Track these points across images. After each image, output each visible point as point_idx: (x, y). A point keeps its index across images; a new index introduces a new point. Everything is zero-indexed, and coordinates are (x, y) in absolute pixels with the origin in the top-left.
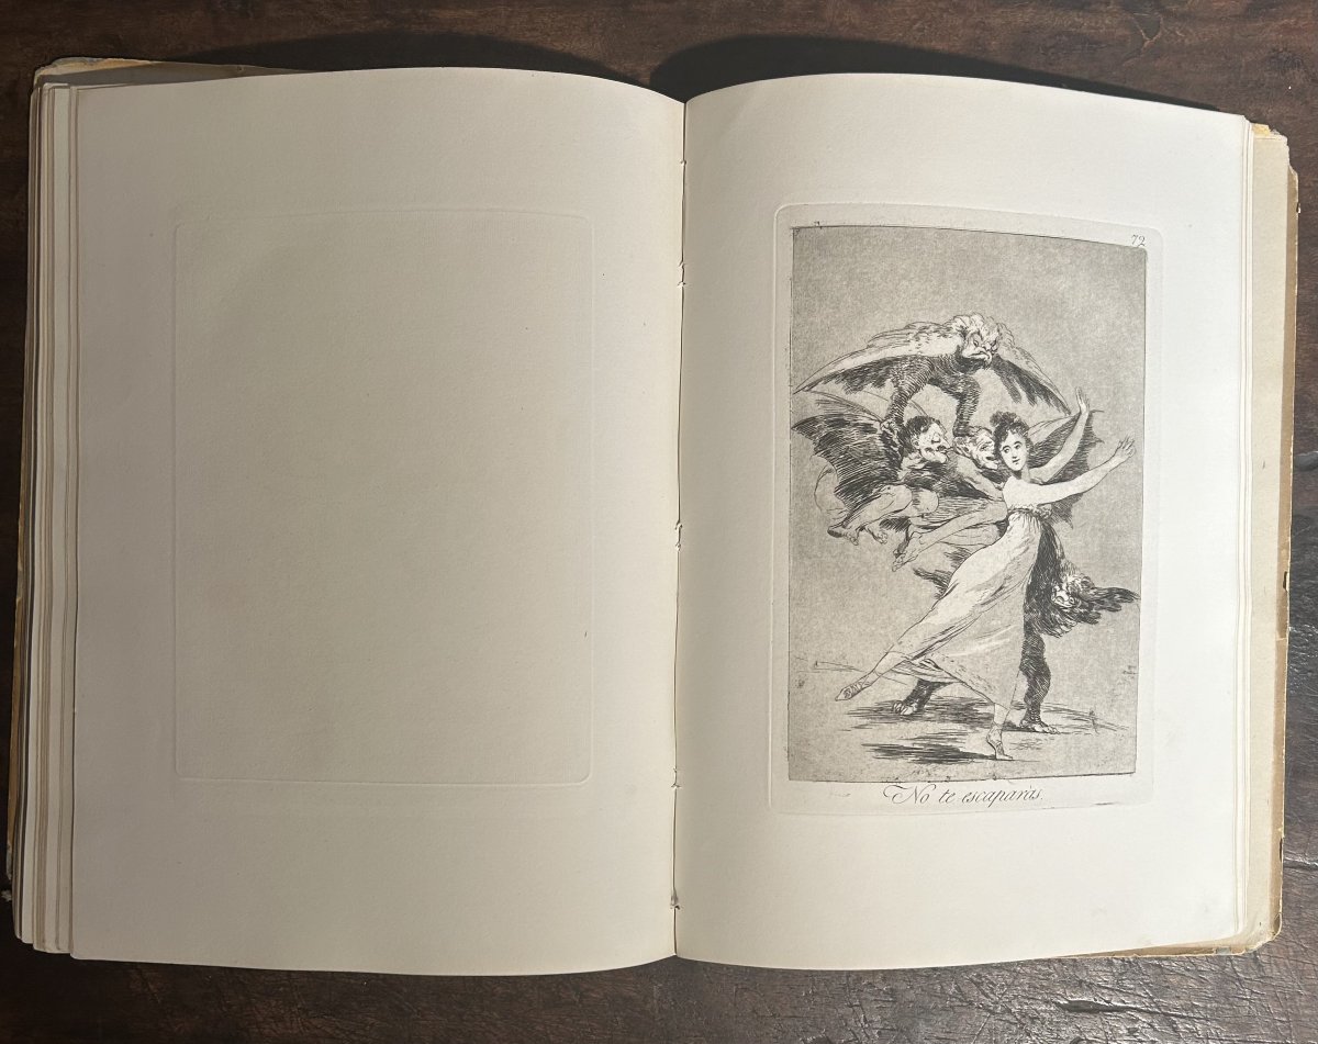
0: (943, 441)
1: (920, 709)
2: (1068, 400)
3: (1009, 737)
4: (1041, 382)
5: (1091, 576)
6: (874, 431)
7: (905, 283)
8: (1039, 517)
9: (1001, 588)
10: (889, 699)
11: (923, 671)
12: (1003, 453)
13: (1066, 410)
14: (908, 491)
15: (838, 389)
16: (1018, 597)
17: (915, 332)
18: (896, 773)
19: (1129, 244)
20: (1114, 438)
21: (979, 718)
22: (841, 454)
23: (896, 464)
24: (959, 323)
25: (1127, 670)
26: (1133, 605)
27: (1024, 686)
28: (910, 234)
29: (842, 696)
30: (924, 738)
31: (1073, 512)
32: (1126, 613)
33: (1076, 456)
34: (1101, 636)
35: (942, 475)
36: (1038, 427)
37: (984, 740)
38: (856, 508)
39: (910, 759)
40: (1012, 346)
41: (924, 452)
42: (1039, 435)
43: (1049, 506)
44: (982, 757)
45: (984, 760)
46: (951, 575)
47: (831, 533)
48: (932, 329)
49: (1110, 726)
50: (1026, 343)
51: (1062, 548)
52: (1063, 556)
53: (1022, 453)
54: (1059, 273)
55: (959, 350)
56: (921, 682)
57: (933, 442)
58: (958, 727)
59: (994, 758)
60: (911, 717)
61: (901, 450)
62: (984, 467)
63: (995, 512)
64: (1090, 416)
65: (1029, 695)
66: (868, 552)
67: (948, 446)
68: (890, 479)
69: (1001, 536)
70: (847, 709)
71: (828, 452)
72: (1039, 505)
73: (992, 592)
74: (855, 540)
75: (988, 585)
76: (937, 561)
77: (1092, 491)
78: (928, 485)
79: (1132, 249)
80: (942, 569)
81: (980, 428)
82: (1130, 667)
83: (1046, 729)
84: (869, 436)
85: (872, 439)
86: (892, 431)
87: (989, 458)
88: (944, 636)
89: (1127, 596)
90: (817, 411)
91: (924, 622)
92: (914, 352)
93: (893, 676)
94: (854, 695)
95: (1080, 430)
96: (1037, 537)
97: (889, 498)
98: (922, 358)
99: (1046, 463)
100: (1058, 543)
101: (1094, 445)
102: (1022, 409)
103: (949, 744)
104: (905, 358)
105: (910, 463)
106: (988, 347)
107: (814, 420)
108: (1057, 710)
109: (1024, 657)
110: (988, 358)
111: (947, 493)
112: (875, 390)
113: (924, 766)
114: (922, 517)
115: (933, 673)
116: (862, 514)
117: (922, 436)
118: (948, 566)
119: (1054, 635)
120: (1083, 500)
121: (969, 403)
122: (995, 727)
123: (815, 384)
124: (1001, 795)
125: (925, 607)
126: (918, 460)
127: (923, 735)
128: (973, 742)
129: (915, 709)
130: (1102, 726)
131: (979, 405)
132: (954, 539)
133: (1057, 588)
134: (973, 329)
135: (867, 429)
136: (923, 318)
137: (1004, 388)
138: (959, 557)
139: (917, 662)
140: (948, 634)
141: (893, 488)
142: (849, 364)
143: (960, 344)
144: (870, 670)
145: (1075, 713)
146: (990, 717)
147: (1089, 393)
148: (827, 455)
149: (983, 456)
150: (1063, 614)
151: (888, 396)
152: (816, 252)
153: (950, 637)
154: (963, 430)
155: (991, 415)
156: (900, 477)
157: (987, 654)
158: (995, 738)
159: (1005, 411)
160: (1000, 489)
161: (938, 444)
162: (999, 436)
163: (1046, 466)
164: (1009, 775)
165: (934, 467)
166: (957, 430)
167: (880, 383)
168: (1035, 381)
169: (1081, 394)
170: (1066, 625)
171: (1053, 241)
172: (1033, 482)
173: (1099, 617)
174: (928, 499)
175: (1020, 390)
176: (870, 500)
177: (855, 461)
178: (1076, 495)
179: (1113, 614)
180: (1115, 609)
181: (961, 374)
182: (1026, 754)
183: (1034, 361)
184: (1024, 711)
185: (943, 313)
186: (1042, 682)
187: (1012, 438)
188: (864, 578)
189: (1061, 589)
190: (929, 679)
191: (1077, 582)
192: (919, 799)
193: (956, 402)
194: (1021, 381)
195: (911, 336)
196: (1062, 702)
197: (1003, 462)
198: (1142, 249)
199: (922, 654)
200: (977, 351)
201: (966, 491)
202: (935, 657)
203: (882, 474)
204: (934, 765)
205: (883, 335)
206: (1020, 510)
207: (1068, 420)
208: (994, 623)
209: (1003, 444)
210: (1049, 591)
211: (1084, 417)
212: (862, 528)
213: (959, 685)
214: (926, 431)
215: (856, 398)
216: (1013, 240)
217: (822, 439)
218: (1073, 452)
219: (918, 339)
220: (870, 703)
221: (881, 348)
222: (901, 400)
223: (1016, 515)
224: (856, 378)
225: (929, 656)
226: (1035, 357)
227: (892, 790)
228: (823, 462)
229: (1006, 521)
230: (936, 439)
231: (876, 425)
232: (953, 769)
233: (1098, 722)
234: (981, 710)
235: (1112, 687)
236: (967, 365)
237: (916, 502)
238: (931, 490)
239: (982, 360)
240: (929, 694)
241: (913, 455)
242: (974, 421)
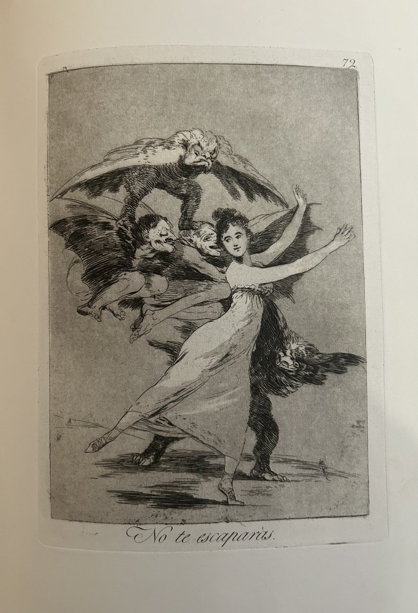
0: (170, 234)
1: (156, 461)
2: (285, 195)
3: (239, 485)
4: (259, 182)
5: (315, 344)
6: (111, 228)
7: (133, 108)
8: (261, 294)
9: (227, 355)
10: (130, 451)
11: (159, 428)
12: (225, 243)
13: (283, 203)
14: (142, 276)
15: (81, 195)
16: (244, 362)
17: (143, 146)
18: (137, 517)
19: (341, 66)
20: (332, 225)
21: (211, 469)
22: (86, 247)
23: (132, 255)
24: (181, 137)
25: (355, 424)
26: (359, 368)
27: (252, 439)
28: (137, 71)
29: (90, 449)
30: (161, 486)
31: (294, 289)
32: (352, 374)
33: (295, 242)
34: (328, 395)
35: (170, 262)
36: (257, 220)
37: (217, 488)
38: (98, 292)
39: (149, 504)
40: (230, 153)
41: (153, 243)
42: (259, 226)
43: (271, 286)
44: (215, 502)
45: (217, 506)
46: (181, 345)
47: (79, 312)
48: (157, 143)
49: (342, 474)
50: (243, 151)
51: (284, 319)
52: (286, 327)
53: (243, 242)
54: (273, 93)
55: (182, 159)
56: (157, 437)
57: (161, 235)
58: (191, 476)
59: (226, 503)
60: (148, 468)
61: (134, 243)
62: (208, 255)
63: (219, 291)
64: (308, 209)
65: (258, 447)
66: (109, 327)
67: (174, 238)
68: (126, 266)
69: (226, 311)
70: (94, 460)
71: (76, 246)
72: (261, 285)
73: (219, 359)
74: (99, 318)
75: (215, 353)
76: (168, 333)
77: (312, 271)
78: (158, 271)
79: (343, 70)
80: (173, 340)
81: (203, 223)
82: (358, 422)
83: (275, 478)
84: (107, 232)
85: (110, 234)
86: (126, 227)
87: (211, 247)
88: (176, 397)
89: (353, 360)
90: (66, 214)
91: (157, 385)
92: (143, 162)
93: (132, 432)
94: (100, 448)
95: (298, 220)
96: (260, 311)
97: (126, 282)
98: (150, 167)
99: (266, 249)
100: (281, 316)
101: (313, 232)
102: (242, 205)
103: (184, 491)
104: (135, 167)
105: (142, 253)
106: (208, 155)
107: (64, 221)
108: (286, 461)
109: (251, 415)
110: (208, 164)
111: (175, 277)
112: (111, 195)
113: (162, 511)
114: (154, 297)
115: (167, 429)
116: (104, 296)
117: (152, 231)
118: (177, 337)
119: (280, 395)
120: (303, 278)
121: (192, 203)
122: (226, 477)
123: (65, 192)
124: (234, 536)
125: (159, 373)
126: (149, 251)
127: (160, 483)
128: (206, 489)
129: (152, 461)
130: (332, 474)
131: (201, 203)
132: (183, 315)
133: (281, 354)
134: (193, 141)
135: (106, 226)
136: (150, 134)
137: (224, 188)
138: (188, 329)
139: (153, 420)
140: (181, 395)
141: (129, 274)
142: (90, 175)
143: (182, 154)
144: (112, 427)
145: (305, 463)
146: (221, 468)
147: (305, 189)
148: (75, 249)
149: (206, 245)
150: (288, 376)
151: (122, 199)
152: (64, 90)
153: (183, 398)
154: (187, 224)
155: (213, 211)
156: (134, 265)
157: (217, 412)
158: (226, 486)
159: (225, 207)
160: (224, 273)
161: (166, 237)
162: (221, 229)
163: (267, 252)
164: (241, 518)
165: (163, 255)
166: (182, 225)
167: (115, 189)
168: (253, 181)
169: (298, 190)
170: (291, 386)
171: (265, 67)
172: (254, 265)
173: (325, 379)
174: (159, 282)
175: (239, 190)
176: (110, 284)
177: (97, 252)
178: (297, 275)
179: (339, 375)
180: (341, 370)
181: (184, 179)
182: (259, 500)
183: (251, 165)
184: (253, 463)
185: (166, 130)
186: (270, 436)
187: (232, 230)
188: (107, 349)
189: (285, 355)
190: (164, 434)
191: (301, 349)
192: (157, 539)
193: (180, 202)
194: (240, 182)
195: (139, 150)
196: (291, 453)
197: (225, 250)
198: (353, 70)
199: (157, 413)
200: (198, 159)
201: (192, 275)
202: (169, 415)
203: (119, 263)
204: (170, 509)
205: (117, 150)
206: (243, 290)
207: (285, 212)
208: (222, 385)
209: (225, 235)
210: (274, 357)
211: (302, 209)
212: (104, 308)
213: (191, 440)
214: (155, 226)
215: (97, 201)
216: (227, 69)
217: (72, 236)
218: (292, 239)
219: (145, 152)
220: (113, 455)
221: (115, 161)
222: (133, 201)
223: (239, 294)
224: (96, 186)
225: (163, 414)
226: (253, 162)
227: (133, 530)
228: (72, 254)
229: (230, 299)
230: (164, 233)
231: (113, 223)
232: (188, 513)
233: (329, 471)
234: (212, 462)
235: (341, 440)
236: (187, 170)
237: (148, 285)
238: (161, 275)
239: (203, 166)
240: (165, 448)
241: (145, 247)
242: (197, 216)
